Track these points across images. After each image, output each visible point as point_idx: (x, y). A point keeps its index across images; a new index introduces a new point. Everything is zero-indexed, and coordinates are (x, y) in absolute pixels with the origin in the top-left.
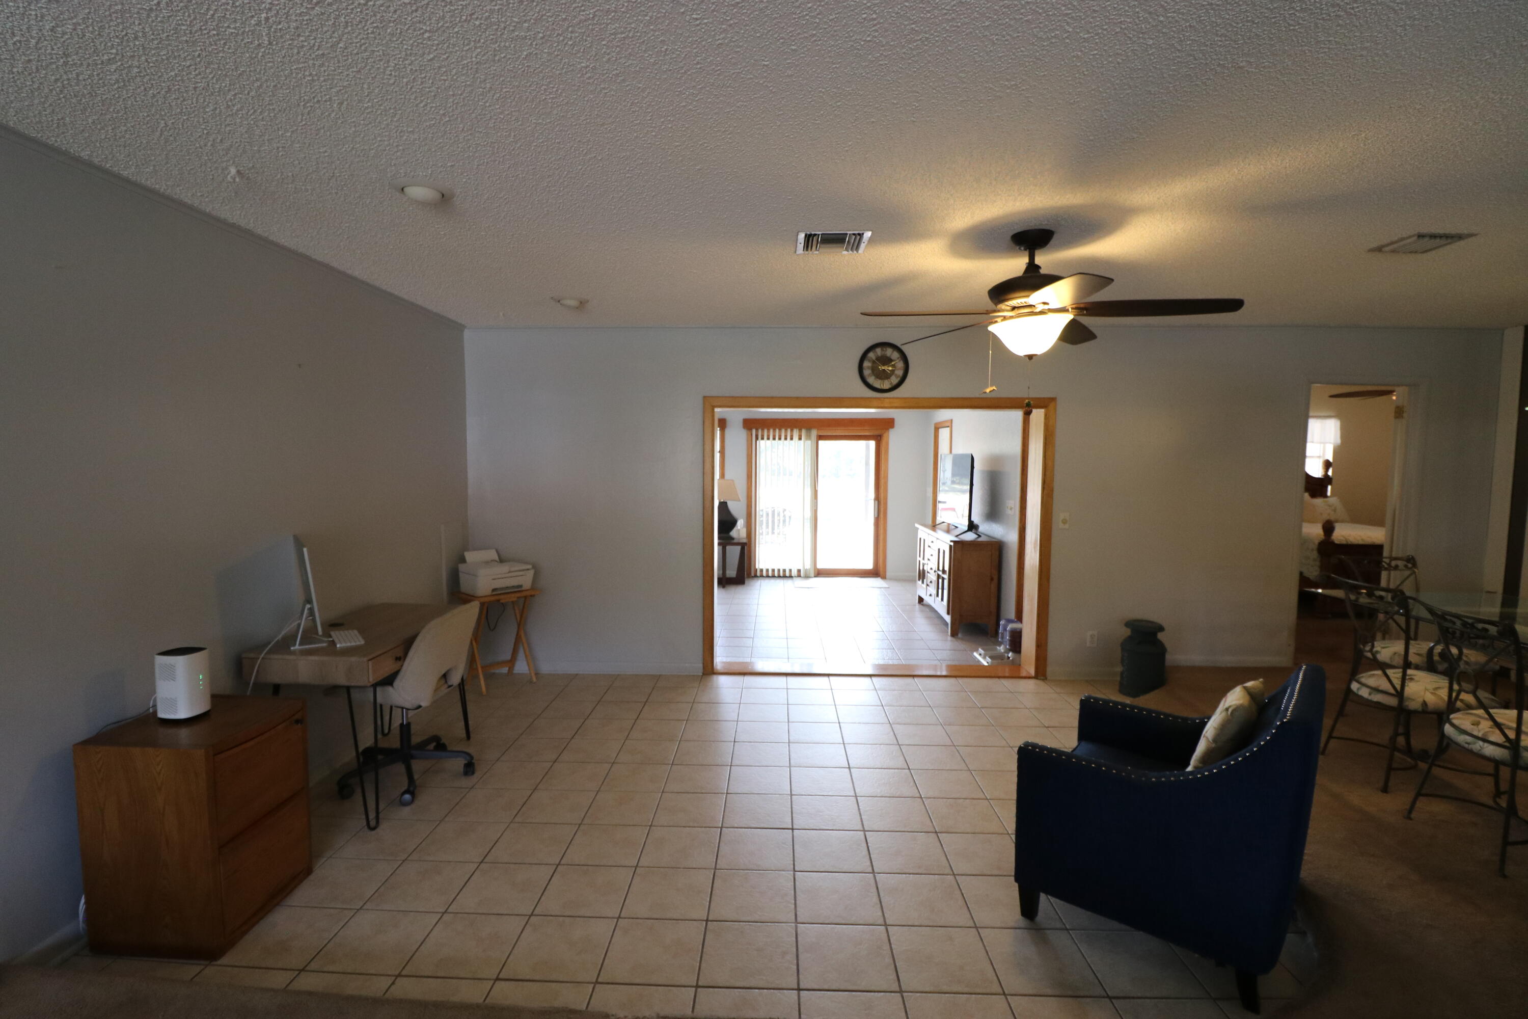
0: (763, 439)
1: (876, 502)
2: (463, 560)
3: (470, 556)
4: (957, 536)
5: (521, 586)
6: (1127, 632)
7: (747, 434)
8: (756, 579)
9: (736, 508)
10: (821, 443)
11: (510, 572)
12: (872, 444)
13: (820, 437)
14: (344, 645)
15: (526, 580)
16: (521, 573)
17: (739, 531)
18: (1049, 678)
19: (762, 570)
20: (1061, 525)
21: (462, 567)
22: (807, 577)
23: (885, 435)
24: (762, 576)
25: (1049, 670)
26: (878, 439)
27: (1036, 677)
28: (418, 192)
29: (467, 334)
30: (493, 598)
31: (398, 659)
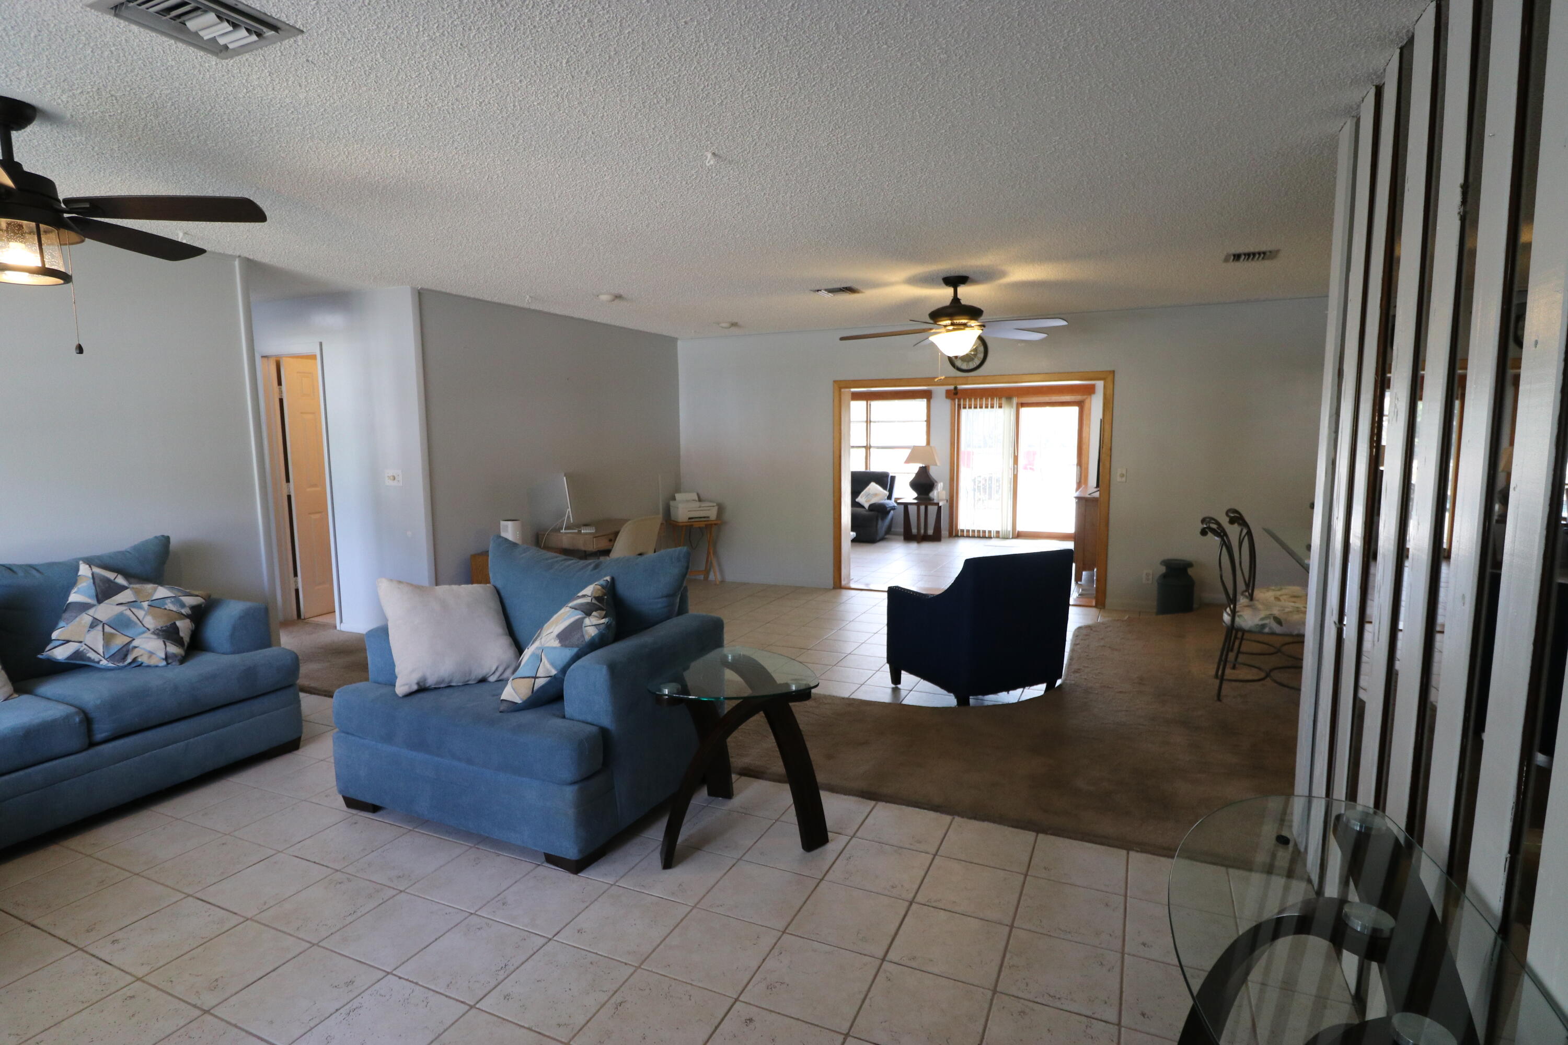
0: (965, 408)
1: (1079, 467)
2: (674, 499)
3: (678, 496)
4: (1090, 494)
5: (708, 517)
6: (1163, 569)
7: (951, 404)
8: (956, 538)
9: (938, 472)
10: (1024, 411)
11: (700, 507)
12: (1075, 410)
13: (1023, 405)
14: (585, 531)
15: (712, 514)
16: (708, 508)
17: (939, 493)
18: (1106, 608)
19: (962, 531)
20: (1119, 479)
21: (672, 503)
22: (1006, 538)
23: (1087, 401)
24: (963, 536)
25: (1108, 601)
26: (1080, 404)
27: (1096, 606)
28: (604, 297)
29: (679, 343)
30: (689, 524)
31: (610, 540)
